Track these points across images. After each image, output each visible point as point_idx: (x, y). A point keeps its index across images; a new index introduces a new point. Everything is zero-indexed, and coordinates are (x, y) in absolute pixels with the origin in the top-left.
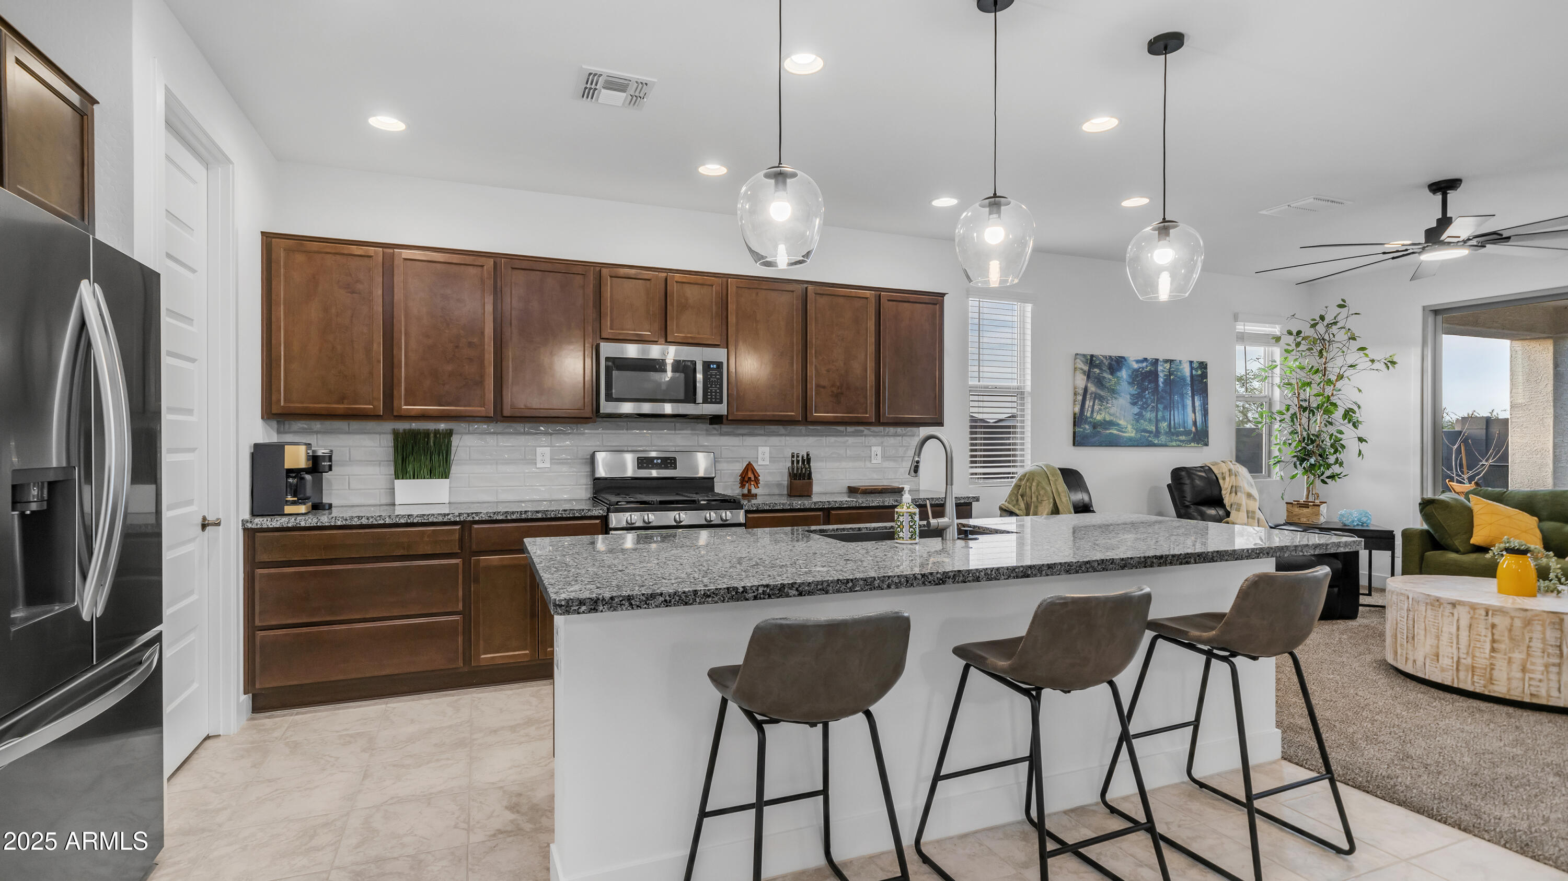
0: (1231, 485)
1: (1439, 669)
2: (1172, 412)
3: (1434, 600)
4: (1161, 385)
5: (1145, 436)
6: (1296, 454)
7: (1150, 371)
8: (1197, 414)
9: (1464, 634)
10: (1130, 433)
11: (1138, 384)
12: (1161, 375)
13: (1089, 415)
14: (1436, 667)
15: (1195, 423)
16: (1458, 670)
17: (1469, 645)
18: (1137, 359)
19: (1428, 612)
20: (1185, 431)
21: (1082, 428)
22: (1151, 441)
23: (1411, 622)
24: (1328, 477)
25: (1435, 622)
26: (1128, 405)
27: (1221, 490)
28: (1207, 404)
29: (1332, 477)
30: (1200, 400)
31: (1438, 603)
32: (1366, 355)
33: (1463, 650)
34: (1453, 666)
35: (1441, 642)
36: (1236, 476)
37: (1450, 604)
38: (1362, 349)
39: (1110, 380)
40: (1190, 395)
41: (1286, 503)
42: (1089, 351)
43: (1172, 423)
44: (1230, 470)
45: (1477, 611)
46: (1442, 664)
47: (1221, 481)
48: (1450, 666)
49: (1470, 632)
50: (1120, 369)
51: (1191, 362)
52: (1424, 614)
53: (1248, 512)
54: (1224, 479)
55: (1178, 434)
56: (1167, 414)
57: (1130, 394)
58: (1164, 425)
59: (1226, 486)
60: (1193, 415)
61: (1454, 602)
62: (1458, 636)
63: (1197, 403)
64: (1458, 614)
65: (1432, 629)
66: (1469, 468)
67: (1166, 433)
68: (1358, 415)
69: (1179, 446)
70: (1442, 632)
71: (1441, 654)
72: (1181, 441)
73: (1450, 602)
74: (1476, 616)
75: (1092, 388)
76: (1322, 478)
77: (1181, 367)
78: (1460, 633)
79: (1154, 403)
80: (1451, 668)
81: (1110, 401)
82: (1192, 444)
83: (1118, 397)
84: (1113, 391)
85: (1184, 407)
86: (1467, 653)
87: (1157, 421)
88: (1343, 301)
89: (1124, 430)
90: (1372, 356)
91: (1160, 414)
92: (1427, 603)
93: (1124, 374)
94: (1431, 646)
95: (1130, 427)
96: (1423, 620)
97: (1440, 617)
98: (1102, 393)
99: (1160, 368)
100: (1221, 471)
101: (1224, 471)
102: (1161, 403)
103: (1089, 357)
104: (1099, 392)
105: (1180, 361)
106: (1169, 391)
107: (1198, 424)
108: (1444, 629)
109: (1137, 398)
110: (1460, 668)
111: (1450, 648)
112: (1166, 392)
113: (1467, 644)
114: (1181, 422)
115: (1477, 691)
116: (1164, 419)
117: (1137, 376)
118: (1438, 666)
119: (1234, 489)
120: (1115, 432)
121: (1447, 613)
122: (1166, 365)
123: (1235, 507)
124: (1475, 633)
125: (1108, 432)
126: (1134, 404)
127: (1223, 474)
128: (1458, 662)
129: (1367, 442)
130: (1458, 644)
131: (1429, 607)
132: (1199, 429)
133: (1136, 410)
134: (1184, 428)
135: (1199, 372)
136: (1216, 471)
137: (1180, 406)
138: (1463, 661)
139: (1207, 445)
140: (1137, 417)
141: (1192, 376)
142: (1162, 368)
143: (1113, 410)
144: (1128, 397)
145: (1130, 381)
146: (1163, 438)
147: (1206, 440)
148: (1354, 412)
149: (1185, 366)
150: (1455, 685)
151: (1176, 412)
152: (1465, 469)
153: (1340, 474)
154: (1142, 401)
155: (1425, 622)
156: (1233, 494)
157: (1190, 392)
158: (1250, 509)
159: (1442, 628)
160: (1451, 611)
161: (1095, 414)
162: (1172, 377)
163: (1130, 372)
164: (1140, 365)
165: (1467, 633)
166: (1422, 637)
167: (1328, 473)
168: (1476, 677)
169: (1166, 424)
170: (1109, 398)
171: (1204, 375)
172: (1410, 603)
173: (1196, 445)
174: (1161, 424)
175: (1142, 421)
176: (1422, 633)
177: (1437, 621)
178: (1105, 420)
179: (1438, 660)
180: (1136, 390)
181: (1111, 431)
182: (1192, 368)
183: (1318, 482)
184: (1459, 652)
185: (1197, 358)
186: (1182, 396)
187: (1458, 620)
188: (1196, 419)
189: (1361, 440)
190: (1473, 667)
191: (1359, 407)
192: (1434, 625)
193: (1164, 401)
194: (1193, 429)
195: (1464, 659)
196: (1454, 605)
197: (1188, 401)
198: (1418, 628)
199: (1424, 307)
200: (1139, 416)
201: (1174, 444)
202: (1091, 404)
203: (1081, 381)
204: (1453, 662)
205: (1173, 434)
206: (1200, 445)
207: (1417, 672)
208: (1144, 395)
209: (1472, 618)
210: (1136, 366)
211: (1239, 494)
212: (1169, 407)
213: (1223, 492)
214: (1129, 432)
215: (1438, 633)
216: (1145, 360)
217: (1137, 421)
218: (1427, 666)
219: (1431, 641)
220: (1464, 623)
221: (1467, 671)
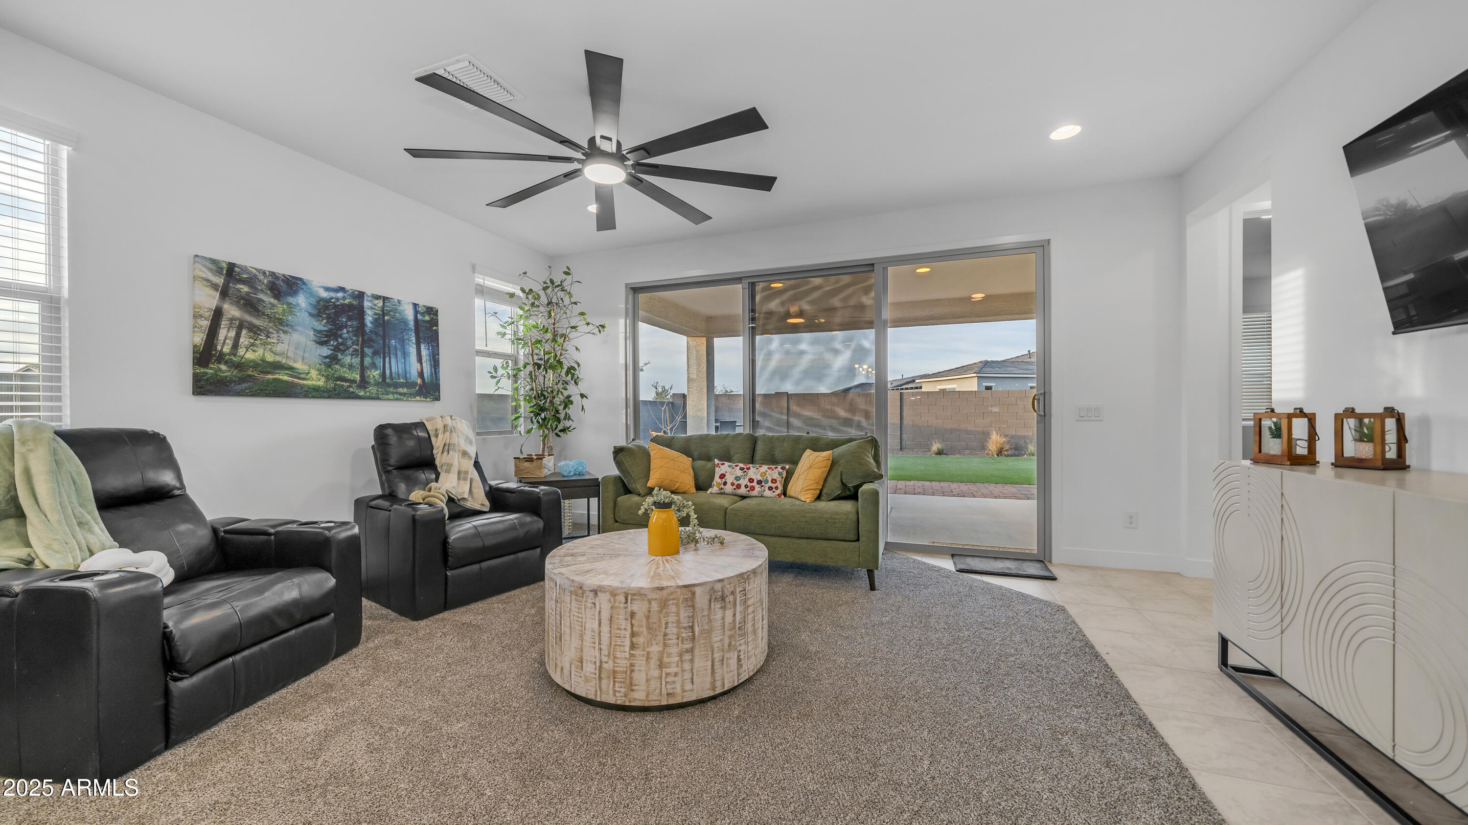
0: (443, 443)
1: (583, 679)
2: (387, 359)
3: (578, 588)
4: (369, 325)
5: (342, 386)
6: (532, 410)
7: (350, 306)
8: (424, 364)
9: (605, 629)
10: (316, 380)
11: (328, 318)
12: (369, 312)
13: (227, 349)
14: (581, 677)
15: (421, 374)
16: (600, 678)
17: (611, 643)
18: (325, 285)
19: (572, 604)
20: (407, 382)
21: (211, 369)
22: (353, 392)
23: (558, 618)
24: (560, 431)
25: (579, 617)
26: (312, 345)
27: (433, 449)
28: (438, 354)
29: (562, 431)
30: (429, 349)
31: (581, 592)
32: (585, 319)
33: (605, 652)
34: (595, 674)
35: (585, 643)
36: (451, 432)
37: (592, 591)
38: (582, 314)
39: (273, 305)
40: (414, 341)
41: (514, 458)
42: (225, 256)
43: (388, 372)
44: (445, 426)
45: (617, 598)
46: (586, 672)
47: (433, 439)
48: (593, 673)
49: (610, 627)
50: (294, 293)
51: (415, 305)
52: (569, 607)
53: (459, 473)
54: (437, 436)
55: (396, 385)
56: (379, 361)
57: (315, 330)
58: (375, 374)
59: (438, 444)
60: (419, 365)
61: (595, 588)
62: (600, 632)
63: (424, 352)
64: (600, 603)
65: (576, 627)
66: (671, 422)
67: (377, 384)
68: (577, 372)
69: (397, 399)
70: (585, 628)
71: (584, 658)
72: (401, 394)
73: (591, 589)
74: (617, 605)
75: (232, 311)
76: (556, 431)
77: (401, 308)
78: (601, 629)
79: (357, 345)
80: (594, 676)
81: (275, 335)
82: (418, 398)
83: (290, 330)
84: (281, 323)
85: (405, 355)
86: (609, 655)
87: (363, 369)
88: (568, 268)
89: (302, 376)
90: (589, 321)
91: (367, 361)
92: (571, 592)
93: (301, 300)
94: (576, 648)
95: (314, 373)
96: (568, 615)
97: (583, 609)
98: (257, 322)
99: (367, 304)
100: (435, 427)
101: (438, 427)
102: (370, 347)
103: (224, 265)
104: (248, 318)
105: (399, 301)
106: (381, 333)
107: (425, 375)
108: (586, 626)
109: (327, 336)
110: (602, 676)
111: (592, 649)
112: (376, 334)
113: (609, 643)
114: (400, 370)
115: (619, 702)
116: (374, 366)
117: (326, 308)
118: (582, 675)
119: (447, 448)
120: (286, 378)
121: (589, 605)
122: (376, 302)
123: (445, 468)
124: (616, 627)
125: (270, 377)
126: (321, 343)
127: (437, 430)
128: (600, 667)
129: (587, 398)
130: (600, 644)
131: (574, 597)
132: (426, 381)
133: (326, 351)
134: (406, 378)
135: (427, 318)
136: (429, 427)
137: (399, 353)
138: (605, 665)
139: (438, 399)
140: (328, 360)
141: (416, 320)
142: (370, 304)
143: (279, 348)
144: (312, 333)
145: (314, 312)
146: (373, 390)
147: (437, 394)
148: (574, 369)
149: (406, 307)
150: (598, 699)
151: (393, 360)
152: (668, 424)
153: (569, 428)
154: (337, 340)
155: (570, 617)
156: (446, 453)
157: (413, 339)
158: (463, 469)
159: (585, 623)
160: (593, 601)
161: (241, 352)
162: (386, 318)
163: (313, 301)
164: (333, 294)
165: (609, 629)
166: (568, 638)
167: (560, 427)
168: (617, 685)
169: (378, 372)
170: (271, 330)
171: (434, 322)
172: (558, 591)
173: (422, 399)
174: (369, 373)
175: (337, 366)
176: (568, 631)
177: (580, 615)
178: (263, 361)
179: (582, 667)
180: (324, 326)
181: (277, 376)
182: (416, 312)
183: (552, 435)
184: (601, 653)
185: (424, 301)
186: (403, 342)
187: (600, 612)
188: (422, 370)
189: (582, 396)
190: (614, 672)
191: (579, 365)
192: (578, 621)
193: (375, 345)
194: (419, 381)
195: (606, 663)
196: (595, 592)
197: (410, 348)
198: (564, 626)
199: (626, 284)
200: (333, 360)
201: (391, 397)
202: (232, 334)
203: (209, 299)
204: (596, 668)
205: (389, 385)
206: (428, 399)
207: (564, 683)
208: (339, 333)
209: (612, 607)
210: (324, 294)
211: (451, 452)
212: (384, 352)
213: (435, 452)
214: (312, 379)
215: (582, 631)
216: (342, 289)
217: (329, 366)
218: (573, 676)
219: (575, 643)
220: (605, 616)
221: (609, 678)
